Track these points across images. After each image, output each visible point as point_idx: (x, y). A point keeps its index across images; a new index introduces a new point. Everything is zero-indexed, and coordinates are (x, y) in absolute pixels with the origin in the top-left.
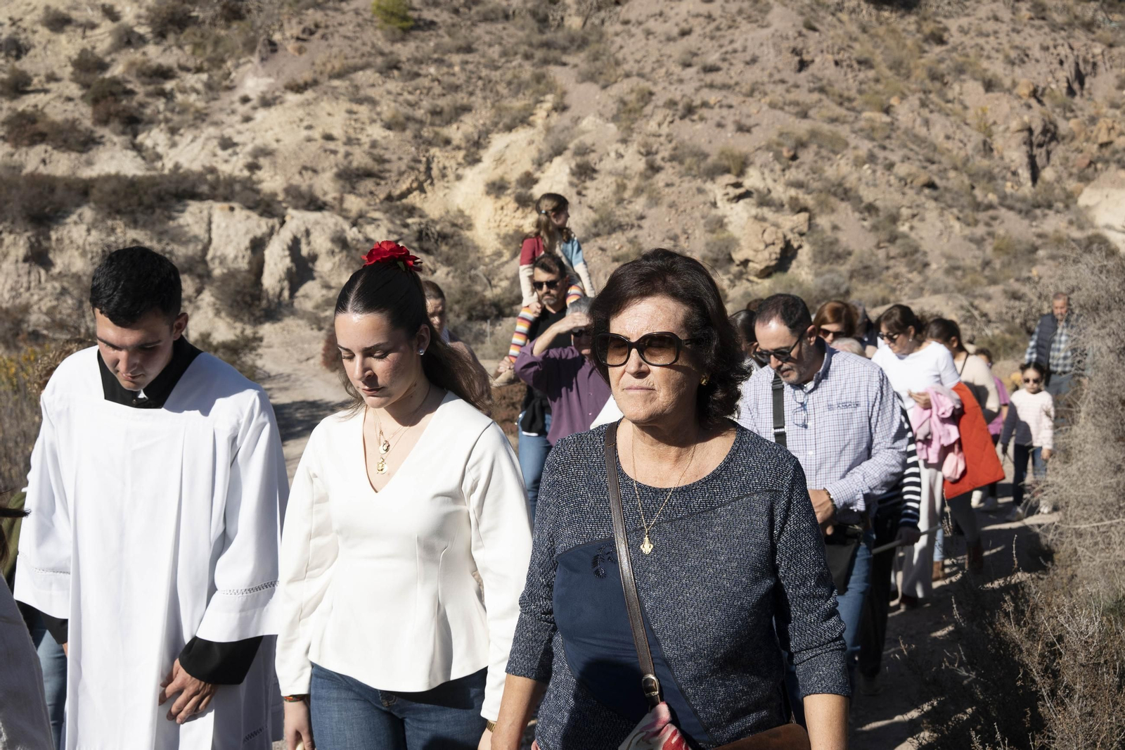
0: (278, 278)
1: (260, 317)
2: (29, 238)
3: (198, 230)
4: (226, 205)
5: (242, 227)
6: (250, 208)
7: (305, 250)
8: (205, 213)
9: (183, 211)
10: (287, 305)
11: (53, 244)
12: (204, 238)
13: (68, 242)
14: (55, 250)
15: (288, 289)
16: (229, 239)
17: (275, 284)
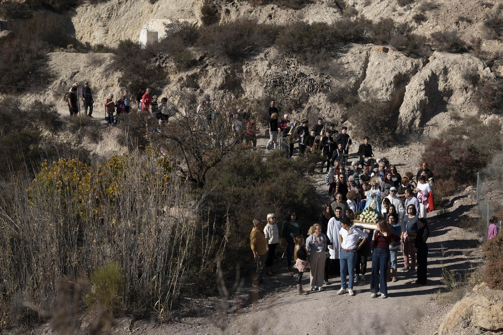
0: (411, 108)
1: (389, 141)
2: (226, 71)
3: (356, 67)
4: (381, 47)
5: (390, 65)
6: (400, 50)
7: (441, 86)
8: (364, 53)
9: (346, 52)
10: (416, 132)
11: (244, 76)
12: (359, 73)
13: (254, 74)
14: (245, 80)
15: (420, 119)
16: (378, 75)
17: (409, 113)
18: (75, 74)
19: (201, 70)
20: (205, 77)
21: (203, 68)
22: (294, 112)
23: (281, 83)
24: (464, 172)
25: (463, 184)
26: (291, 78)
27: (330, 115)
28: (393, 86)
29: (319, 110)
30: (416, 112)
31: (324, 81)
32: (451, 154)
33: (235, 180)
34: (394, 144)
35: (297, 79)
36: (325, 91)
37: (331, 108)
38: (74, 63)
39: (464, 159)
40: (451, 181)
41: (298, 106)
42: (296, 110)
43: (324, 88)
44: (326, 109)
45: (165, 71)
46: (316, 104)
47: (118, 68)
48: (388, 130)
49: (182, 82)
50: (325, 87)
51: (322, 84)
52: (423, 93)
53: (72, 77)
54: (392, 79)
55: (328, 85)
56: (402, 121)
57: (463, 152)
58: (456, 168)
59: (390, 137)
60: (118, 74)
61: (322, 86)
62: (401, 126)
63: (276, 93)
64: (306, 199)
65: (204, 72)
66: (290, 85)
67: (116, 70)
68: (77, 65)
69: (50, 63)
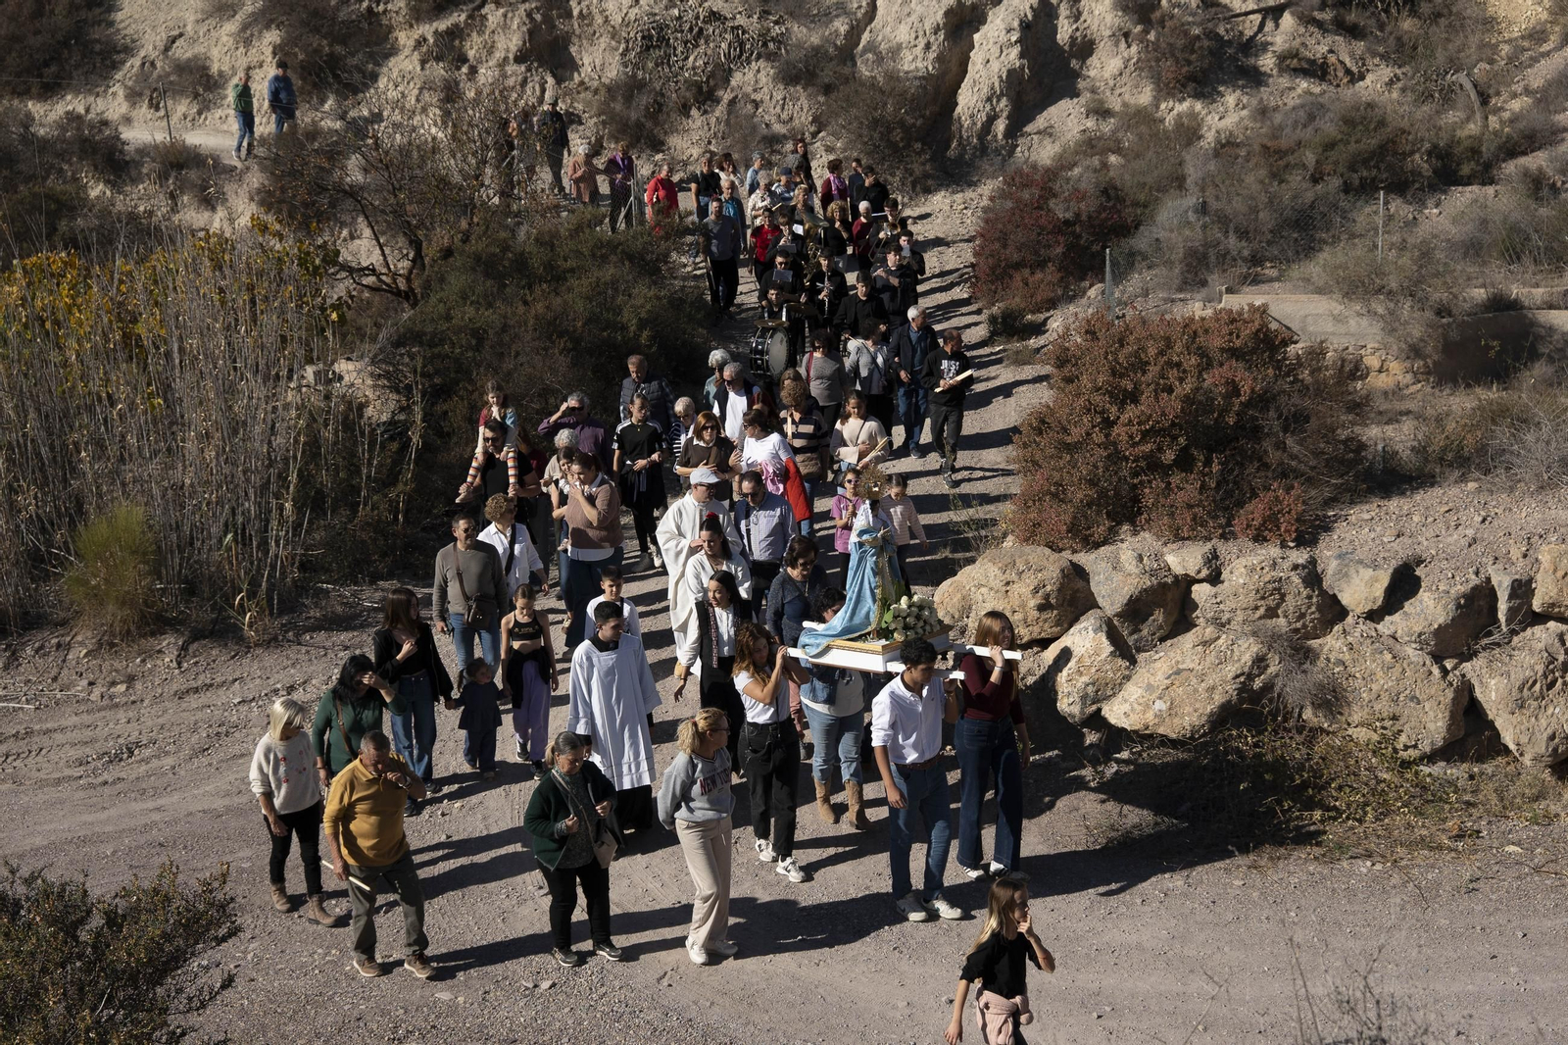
0: (985, 90)
1: (926, 176)
2: (529, 15)
7: (1064, 31)
10: (997, 152)
11: (576, 26)
12: (860, 7)
13: (599, 20)
14: (580, 37)
15: (1008, 118)
16: (906, 10)
17: (980, 105)
18: (173, 42)
19: (470, 17)
20: (481, 33)
21: (474, 10)
22: (694, 112)
23: (663, 40)
24: (1087, 248)
25: (1083, 279)
26: (686, 27)
27: (784, 116)
28: (941, 36)
29: (756, 104)
30: (998, 101)
31: (769, 30)
32: (1052, 203)
33: (479, 289)
34: (941, 185)
35: (701, 29)
36: (771, 57)
37: (784, 99)
38: (174, 12)
39: (1084, 217)
40: (1051, 274)
41: (704, 95)
42: (699, 109)
43: (769, 48)
44: (774, 101)
45: (385, 22)
46: (749, 89)
47: (272, 21)
48: (922, 150)
49: (424, 49)
50: (771, 45)
51: (764, 37)
52: (1015, 51)
53: (167, 49)
54: (939, 17)
55: (779, 41)
56: (962, 126)
57: (1083, 198)
58: (1061, 239)
59: (928, 167)
60: (273, 36)
61: (765, 44)
62: (961, 137)
63: (650, 65)
64: (645, 334)
65: (477, 20)
66: (686, 43)
67: (268, 27)
68: (179, 19)
69: (119, 16)
